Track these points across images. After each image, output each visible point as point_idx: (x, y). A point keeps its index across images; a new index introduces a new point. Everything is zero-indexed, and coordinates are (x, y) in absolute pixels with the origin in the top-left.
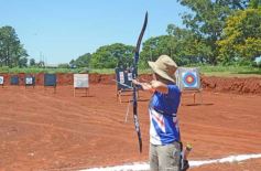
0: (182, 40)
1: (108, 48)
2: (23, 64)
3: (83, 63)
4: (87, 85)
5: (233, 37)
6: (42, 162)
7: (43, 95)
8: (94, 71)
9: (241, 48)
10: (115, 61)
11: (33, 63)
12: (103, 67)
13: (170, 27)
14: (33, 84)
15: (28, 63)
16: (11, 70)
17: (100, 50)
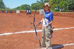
0: (40, 4)
1: (24, 5)
2: (4, 8)
3: (18, 8)
4: (19, 13)
5: (51, 4)
6: (11, 30)
7: (9, 15)
8: (21, 10)
9: (52, 6)
10: (25, 8)
11: (7, 8)
12: (23, 9)
13: (37, 1)
14: (7, 13)
15: (6, 8)
16: (2, 9)
17: (22, 6)
